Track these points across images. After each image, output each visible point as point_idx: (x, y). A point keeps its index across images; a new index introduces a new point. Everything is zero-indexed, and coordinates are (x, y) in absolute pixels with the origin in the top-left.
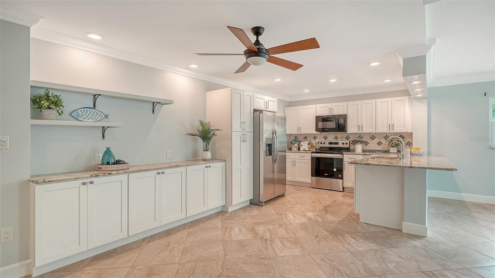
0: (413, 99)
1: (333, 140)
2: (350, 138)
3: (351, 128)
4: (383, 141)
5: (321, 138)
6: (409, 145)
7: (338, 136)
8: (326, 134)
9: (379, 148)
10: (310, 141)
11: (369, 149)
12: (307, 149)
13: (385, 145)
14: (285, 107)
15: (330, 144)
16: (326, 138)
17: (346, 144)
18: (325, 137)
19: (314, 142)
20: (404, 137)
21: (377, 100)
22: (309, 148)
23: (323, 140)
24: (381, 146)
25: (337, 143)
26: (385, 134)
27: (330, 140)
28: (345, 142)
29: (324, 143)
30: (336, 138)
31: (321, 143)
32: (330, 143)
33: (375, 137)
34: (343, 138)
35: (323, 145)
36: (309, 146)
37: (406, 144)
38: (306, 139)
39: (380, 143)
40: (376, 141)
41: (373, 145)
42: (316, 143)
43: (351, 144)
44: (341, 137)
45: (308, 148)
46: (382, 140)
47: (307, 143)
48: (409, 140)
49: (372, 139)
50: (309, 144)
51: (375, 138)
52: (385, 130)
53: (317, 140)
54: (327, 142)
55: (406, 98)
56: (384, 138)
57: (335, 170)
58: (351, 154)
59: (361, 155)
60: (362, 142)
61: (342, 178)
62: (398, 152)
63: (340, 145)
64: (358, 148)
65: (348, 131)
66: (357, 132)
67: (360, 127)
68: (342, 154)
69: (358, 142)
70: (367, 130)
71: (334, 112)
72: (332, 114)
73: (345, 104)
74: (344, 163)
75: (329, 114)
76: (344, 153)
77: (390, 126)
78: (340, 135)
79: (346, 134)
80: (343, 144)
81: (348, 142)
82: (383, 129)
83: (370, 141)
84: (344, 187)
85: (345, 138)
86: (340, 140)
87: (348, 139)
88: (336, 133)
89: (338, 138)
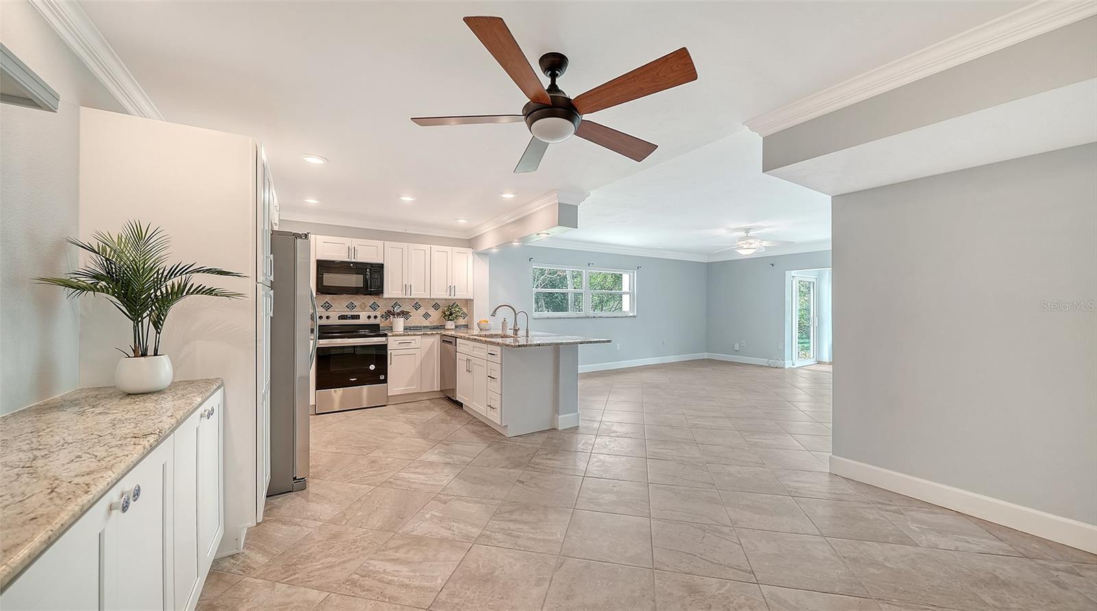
1: (345, 310)
2: (379, 306)
4: (432, 311)
7: (356, 303)
8: (328, 298)
9: (426, 323)
11: (412, 325)
13: (435, 317)
15: (342, 319)
18: (326, 305)
24: (430, 319)
25: (358, 317)
26: (434, 301)
27: (338, 310)
28: (372, 314)
31: (321, 317)
32: (342, 317)
33: (419, 305)
34: (365, 306)
35: (325, 322)
39: (426, 316)
40: (422, 311)
41: (417, 319)
44: (361, 306)
46: (429, 310)
49: (416, 308)
51: (419, 307)
54: (333, 315)
57: (372, 367)
58: (400, 335)
59: (419, 335)
60: (404, 314)
61: (385, 381)
62: (456, 327)
63: (363, 320)
64: (399, 324)
65: (386, 295)
66: (400, 296)
67: (407, 288)
68: (385, 335)
69: (398, 314)
70: (417, 293)
71: (358, 256)
72: (353, 260)
73: (379, 243)
74: (389, 352)
75: (349, 260)
76: (389, 334)
77: (451, 289)
78: (358, 300)
79: (370, 300)
80: (369, 317)
81: (378, 314)
82: (440, 293)
83: (413, 312)
84: (388, 397)
85: (370, 306)
86: (362, 310)
87: (375, 307)
88: (351, 297)
89: (356, 306)
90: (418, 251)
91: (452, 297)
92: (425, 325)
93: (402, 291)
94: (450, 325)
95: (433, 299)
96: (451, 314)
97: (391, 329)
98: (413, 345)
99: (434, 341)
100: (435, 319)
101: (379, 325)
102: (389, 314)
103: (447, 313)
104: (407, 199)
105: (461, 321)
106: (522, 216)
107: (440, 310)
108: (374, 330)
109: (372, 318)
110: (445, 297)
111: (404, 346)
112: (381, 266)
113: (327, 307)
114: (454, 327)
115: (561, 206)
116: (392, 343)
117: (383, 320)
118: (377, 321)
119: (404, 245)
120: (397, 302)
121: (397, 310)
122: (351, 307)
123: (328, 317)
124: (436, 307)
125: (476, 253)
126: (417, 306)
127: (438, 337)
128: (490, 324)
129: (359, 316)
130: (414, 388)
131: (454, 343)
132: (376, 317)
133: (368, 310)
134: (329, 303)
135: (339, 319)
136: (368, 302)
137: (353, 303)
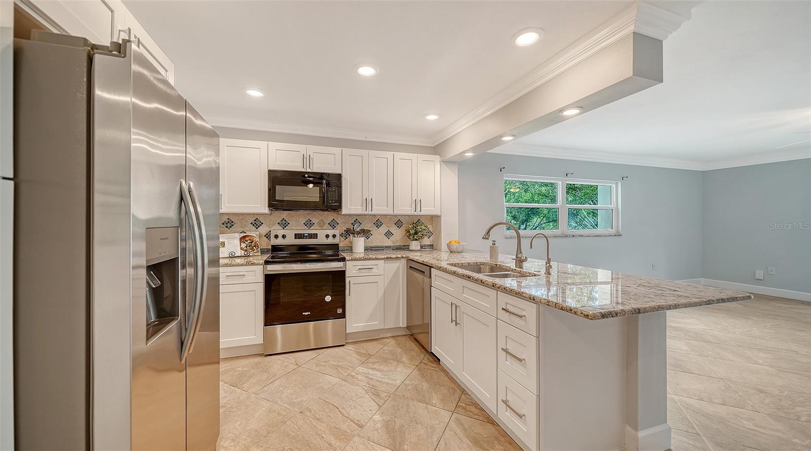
1: (302, 228)
2: (338, 224)
3: (351, 205)
4: (394, 230)
5: (273, 225)
6: (429, 235)
7: (314, 220)
8: (285, 215)
9: (388, 242)
10: (243, 232)
11: (372, 245)
12: (239, 252)
13: (398, 235)
15: (299, 238)
19: (254, 233)
22: (246, 251)
23: (278, 229)
24: (392, 238)
25: (314, 236)
26: (397, 217)
27: (295, 228)
28: (331, 232)
31: (275, 237)
32: (298, 236)
33: (381, 222)
34: (324, 224)
35: (280, 241)
36: (243, 245)
38: (229, 225)
39: (389, 234)
40: (383, 229)
41: (378, 238)
42: (260, 236)
43: (340, 237)
44: (319, 223)
45: (242, 249)
46: (391, 228)
47: (238, 236)
49: (377, 226)
50: (243, 239)
51: (381, 225)
53: (263, 230)
54: (290, 234)
56: (395, 224)
57: (328, 299)
58: (360, 259)
59: (382, 259)
60: (365, 233)
61: (343, 316)
62: (421, 247)
63: (321, 240)
64: (359, 244)
65: (344, 211)
66: (360, 212)
67: (368, 202)
68: (343, 259)
69: (358, 233)
70: (379, 209)
71: (314, 166)
72: (309, 170)
73: (337, 150)
74: (347, 280)
75: (304, 170)
76: (347, 258)
77: (417, 203)
78: (317, 217)
79: (329, 216)
80: (327, 236)
81: (337, 232)
82: (405, 209)
83: (374, 230)
84: (346, 334)
85: (329, 224)
86: (320, 228)
87: (333, 225)
88: (309, 214)
89: (314, 224)
90: (378, 160)
91: (418, 213)
92: (387, 244)
93: (362, 206)
94: (415, 245)
95: (395, 216)
96: (416, 233)
97: (350, 249)
98: (375, 271)
99: (399, 267)
100: (398, 238)
101: (338, 244)
102: (348, 232)
103: (412, 232)
105: (427, 241)
106: (525, 92)
107: (403, 229)
108: (333, 252)
109: (331, 237)
110: (409, 213)
111: (365, 272)
112: (339, 177)
113: (284, 224)
114: (419, 248)
115: (638, 37)
116: (351, 269)
117: (342, 239)
118: (336, 241)
119: (364, 152)
120: (357, 219)
121: (357, 228)
122: (309, 224)
123: (284, 237)
124: (399, 224)
125: (443, 162)
126: (378, 224)
127: (404, 261)
128: (463, 246)
129: (317, 234)
130: (376, 324)
131: (427, 272)
132: (334, 236)
133: (327, 228)
134: (285, 221)
135: (295, 238)
136: (327, 219)
137: (311, 221)
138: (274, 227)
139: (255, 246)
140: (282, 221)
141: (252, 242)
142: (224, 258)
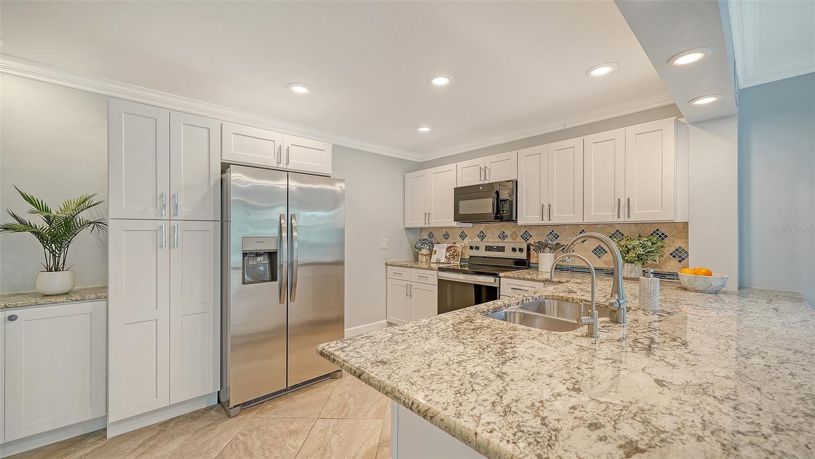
0: (689, 125)
1: (497, 240)
2: (531, 236)
3: (527, 215)
5: (474, 237)
6: (680, 257)
7: (508, 233)
8: (483, 227)
10: (452, 243)
12: (444, 260)
14: (405, 173)
15: (488, 250)
16: (482, 236)
17: (521, 250)
18: (482, 234)
19: (459, 245)
20: (666, 236)
21: (586, 137)
22: (449, 259)
23: (476, 241)
25: (501, 249)
26: (613, 227)
27: (490, 240)
28: (517, 246)
29: (477, 248)
30: (503, 236)
31: (471, 248)
32: (489, 248)
34: (517, 236)
35: (475, 253)
36: (448, 254)
37: (671, 254)
38: (447, 237)
39: (599, 251)
40: (591, 244)
42: (463, 247)
43: (532, 252)
44: (512, 235)
45: (446, 256)
47: (447, 246)
48: (679, 244)
50: (449, 249)
52: (608, 216)
53: (467, 241)
54: (482, 246)
55: (668, 124)
58: (514, 278)
59: (540, 281)
63: (507, 253)
65: (520, 222)
67: (544, 210)
70: (562, 217)
71: (491, 176)
72: (485, 182)
75: (480, 183)
77: (621, 205)
78: (510, 229)
79: (522, 228)
80: (514, 250)
83: (575, 246)
85: (521, 236)
86: (512, 241)
87: (526, 238)
88: (502, 226)
89: (507, 236)
101: (526, 260)
104: (441, 81)
105: (673, 267)
109: (517, 251)
112: (515, 183)
118: (523, 255)
120: (553, 230)
124: (617, 236)
129: (505, 247)
133: (519, 241)
134: (483, 233)
135: (486, 251)
136: (520, 231)
137: (504, 233)
138: (474, 239)
139: (456, 255)
140: (480, 233)
141: (455, 252)
142: (434, 263)
